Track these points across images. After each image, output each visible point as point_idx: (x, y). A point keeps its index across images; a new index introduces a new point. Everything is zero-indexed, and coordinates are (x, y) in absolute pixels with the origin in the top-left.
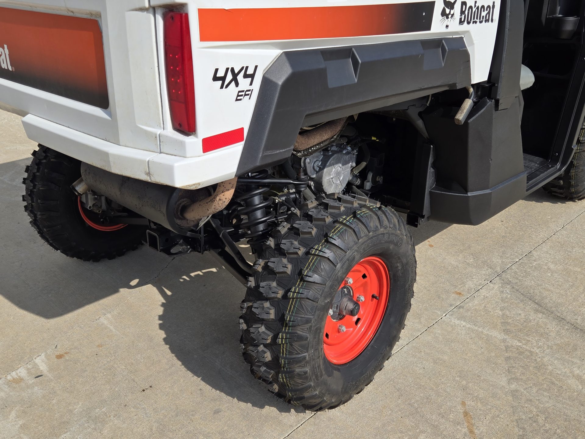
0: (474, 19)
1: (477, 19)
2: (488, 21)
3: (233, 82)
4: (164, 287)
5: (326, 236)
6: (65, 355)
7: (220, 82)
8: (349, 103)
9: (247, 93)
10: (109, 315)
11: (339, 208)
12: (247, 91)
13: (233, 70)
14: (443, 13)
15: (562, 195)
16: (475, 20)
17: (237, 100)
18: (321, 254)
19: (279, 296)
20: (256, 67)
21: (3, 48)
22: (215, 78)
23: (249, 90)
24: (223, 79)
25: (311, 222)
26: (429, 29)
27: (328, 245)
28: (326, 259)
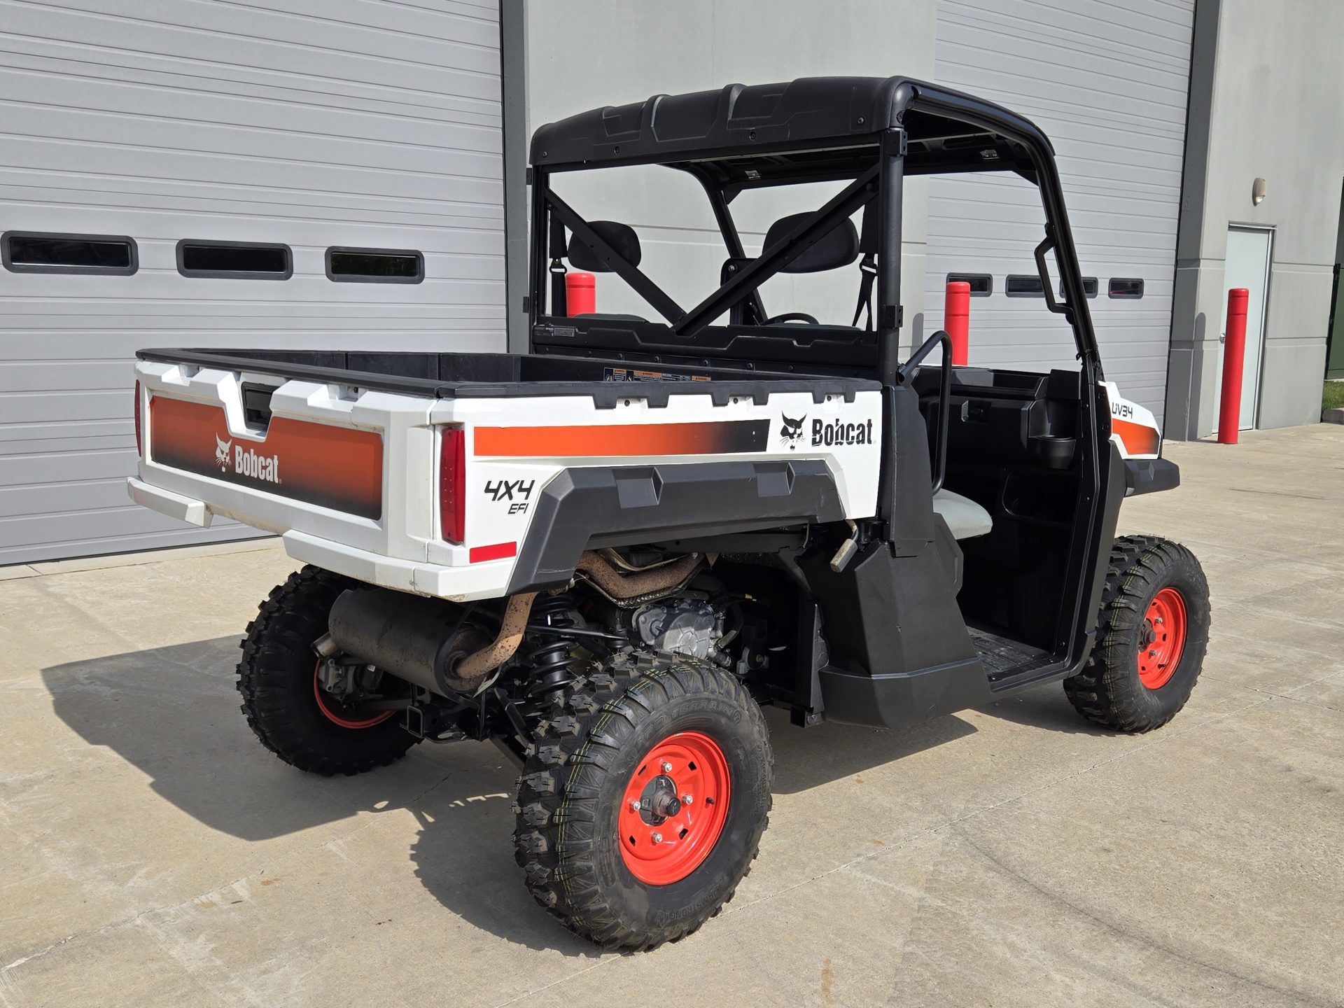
0: (837, 438)
1: (842, 438)
2: (863, 442)
3: (507, 495)
4: (426, 813)
5: (626, 691)
6: (275, 882)
7: (492, 495)
8: (648, 527)
9: (522, 507)
10: (340, 842)
11: (650, 662)
12: (522, 505)
13: (506, 483)
14: (784, 432)
15: (1104, 719)
16: (840, 440)
17: (510, 513)
18: (616, 710)
19: (561, 762)
20: (533, 482)
21: (273, 459)
22: (488, 490)
23: (525, 504)
24: (496, 491)
25: (612, 675)
26: (765, 451)
27: (628, 701)
28: (622, 718)
